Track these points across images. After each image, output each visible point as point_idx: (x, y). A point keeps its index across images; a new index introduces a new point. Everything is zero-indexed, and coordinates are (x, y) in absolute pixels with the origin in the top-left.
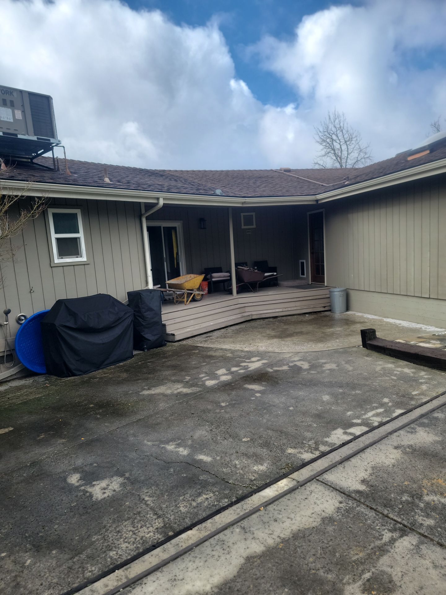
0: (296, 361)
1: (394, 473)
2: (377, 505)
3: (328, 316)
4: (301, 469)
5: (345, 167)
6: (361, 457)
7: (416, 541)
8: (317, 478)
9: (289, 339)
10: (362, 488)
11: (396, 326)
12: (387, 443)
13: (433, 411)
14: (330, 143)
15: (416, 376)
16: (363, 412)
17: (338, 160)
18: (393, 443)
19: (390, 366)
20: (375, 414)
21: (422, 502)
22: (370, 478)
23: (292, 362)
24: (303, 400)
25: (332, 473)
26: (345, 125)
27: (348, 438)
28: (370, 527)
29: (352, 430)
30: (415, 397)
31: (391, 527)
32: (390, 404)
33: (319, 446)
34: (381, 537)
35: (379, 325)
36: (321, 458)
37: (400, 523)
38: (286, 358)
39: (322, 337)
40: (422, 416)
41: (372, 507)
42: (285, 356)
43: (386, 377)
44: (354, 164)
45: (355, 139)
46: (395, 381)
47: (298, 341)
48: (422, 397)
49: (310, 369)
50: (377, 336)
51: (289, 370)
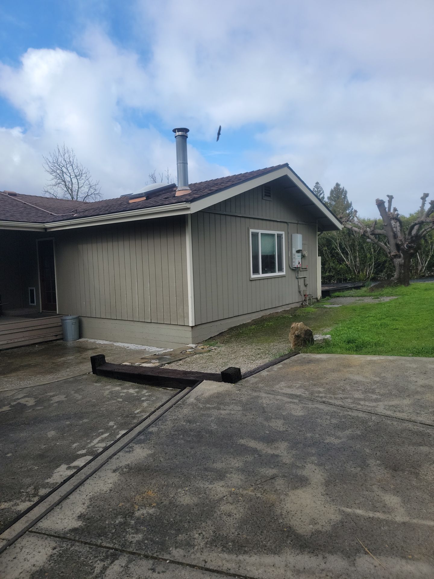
0: (20, 399)
1: (111, 498)
2: (92, 537)
3: (59, 345)
4: (14, 524)
5: (76, 199)
6: (80, 490)
7: (126, 562)
8: (30, 530)
9: (14, 374)
10: (78, 524)
11: (124, 349)
12: (107, 468)
13: (149, 426)
14: (60, 174)
15: (139, 394)
16: (89, 441)
17: (69, 192)
18: (112, 467)
19: (118, 388)
20: (100, 440)
21: (133, 519)
22: (87, 511)
23: (15, 400)
24: (25, 441)
25: (48, 518)
26: (75, 161)
27: (70, 473)
28: (83, 563)
29: (76, 463)
30: (137, 415)
31: (103, 556)
32: (115, 427)
33: (39, 491)
34: (93, 571)
35: (109, 350)
36: (38, 504)
37: (112, 549)
38: (8, 397)
39: (52, 368)
40: (140, 433)
41: (86, 541)
42: (7, 395)
43: (113, 400)
44: (85, 198)
45: (85, 175)
46: (121, 402)
47: (24, 375)
48: (143, 414)
49: (36, 405)
50: (107, 361)
51: (10, 410)
